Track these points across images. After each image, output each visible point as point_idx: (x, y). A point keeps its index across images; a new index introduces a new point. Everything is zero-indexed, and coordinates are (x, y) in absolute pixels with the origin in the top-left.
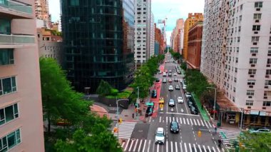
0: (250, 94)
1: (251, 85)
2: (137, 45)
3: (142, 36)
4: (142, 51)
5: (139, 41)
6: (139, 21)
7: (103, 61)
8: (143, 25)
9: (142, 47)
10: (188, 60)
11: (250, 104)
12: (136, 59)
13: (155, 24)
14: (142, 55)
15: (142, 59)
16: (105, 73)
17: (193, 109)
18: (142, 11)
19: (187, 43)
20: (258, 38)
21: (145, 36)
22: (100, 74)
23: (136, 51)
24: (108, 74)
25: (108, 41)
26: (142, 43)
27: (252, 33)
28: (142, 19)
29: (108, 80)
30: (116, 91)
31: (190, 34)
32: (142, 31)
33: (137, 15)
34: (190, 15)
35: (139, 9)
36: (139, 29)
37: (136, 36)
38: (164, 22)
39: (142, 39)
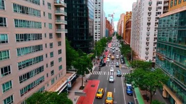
0: (147, 54)
1: (147, 49)
2: (95, 31)
3: (98, 26)
4: (98, 35)
5: (96, 29)
6: (96, 18)
7: (78, 39)
8: (98, 20)
9: (98, 32)
10: (125, 40)
11: (147, 58)
12: (95, 39)
13: (106, 18)
14: (98, 37)
15: (98, 39)
16: (79, 46)
17: (122, 62)
18: (98, 12)
19: (125, 30)
20: (150, 28)
21: (99, 26)
22: (77, 46)
23: (94, 35)
24: (81, 46)
25: (81, 30)
26: (98, 30)
27: (147, 26)
28: (98, 16)
29: (81, 49)
30: (85, 54)
31: (126, 25)
32: (98, 23)
33: (95, 14)
34: (127, 13)
35: (96, 10)
36: (96, 22)
37: (94, 26)
38: (112, 16)
39: (98, 28)
